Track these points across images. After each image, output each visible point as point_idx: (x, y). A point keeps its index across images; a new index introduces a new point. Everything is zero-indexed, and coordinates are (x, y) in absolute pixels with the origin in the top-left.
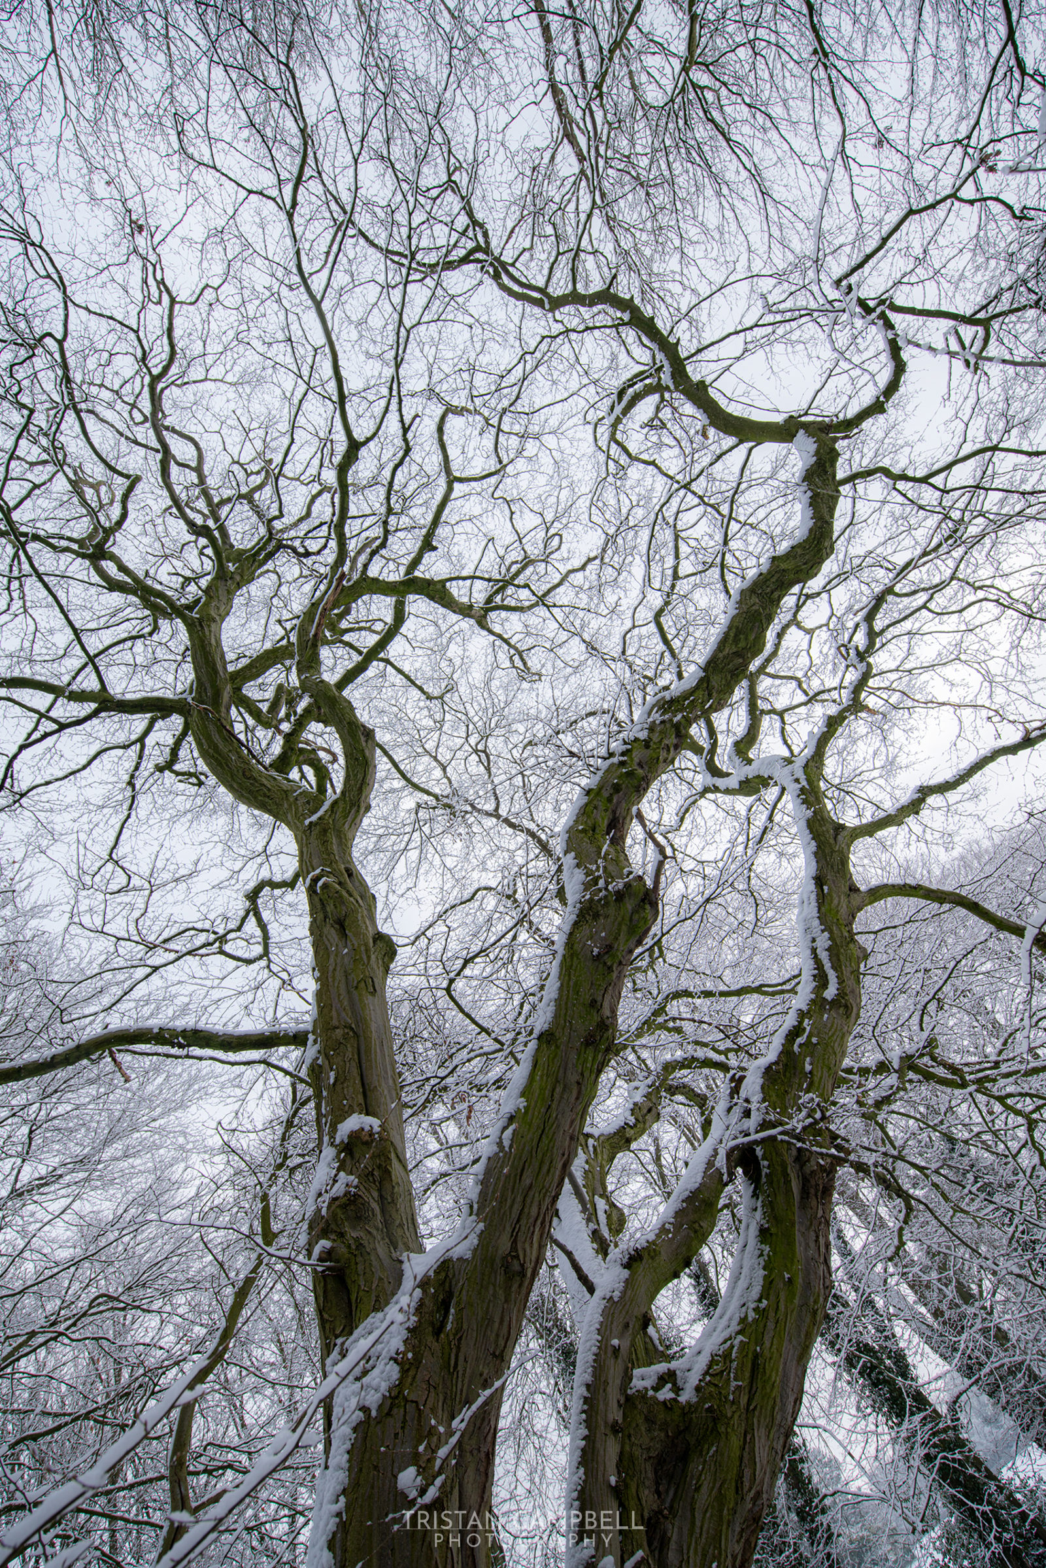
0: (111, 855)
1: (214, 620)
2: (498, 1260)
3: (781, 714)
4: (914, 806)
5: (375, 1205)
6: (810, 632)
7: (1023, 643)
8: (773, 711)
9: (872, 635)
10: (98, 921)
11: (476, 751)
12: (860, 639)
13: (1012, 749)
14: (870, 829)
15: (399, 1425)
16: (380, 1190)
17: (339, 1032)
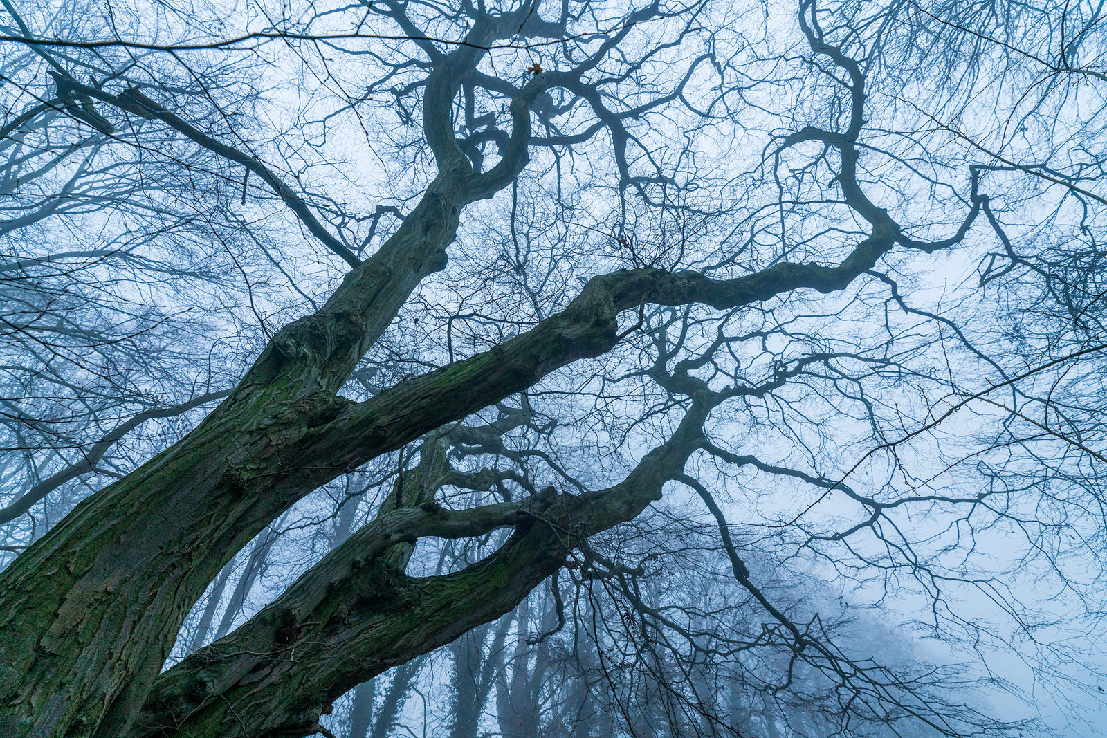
0: (325, 119)
1: (495, 30)
2: (374, 425)
3: (717, 370)
4: (741, 461)
5: (329, 352)
6: (765, 349)
7: (853, 448)
8: (716, 365)
9: (798, 371)
10: (288, 154)
11: (552, 258)
12: (790, 368)
13: (808, 479)
14: (714, 451)
15: (252, 441)
16: (337, 348)
17: (382, 268)
